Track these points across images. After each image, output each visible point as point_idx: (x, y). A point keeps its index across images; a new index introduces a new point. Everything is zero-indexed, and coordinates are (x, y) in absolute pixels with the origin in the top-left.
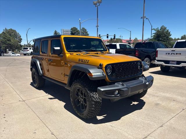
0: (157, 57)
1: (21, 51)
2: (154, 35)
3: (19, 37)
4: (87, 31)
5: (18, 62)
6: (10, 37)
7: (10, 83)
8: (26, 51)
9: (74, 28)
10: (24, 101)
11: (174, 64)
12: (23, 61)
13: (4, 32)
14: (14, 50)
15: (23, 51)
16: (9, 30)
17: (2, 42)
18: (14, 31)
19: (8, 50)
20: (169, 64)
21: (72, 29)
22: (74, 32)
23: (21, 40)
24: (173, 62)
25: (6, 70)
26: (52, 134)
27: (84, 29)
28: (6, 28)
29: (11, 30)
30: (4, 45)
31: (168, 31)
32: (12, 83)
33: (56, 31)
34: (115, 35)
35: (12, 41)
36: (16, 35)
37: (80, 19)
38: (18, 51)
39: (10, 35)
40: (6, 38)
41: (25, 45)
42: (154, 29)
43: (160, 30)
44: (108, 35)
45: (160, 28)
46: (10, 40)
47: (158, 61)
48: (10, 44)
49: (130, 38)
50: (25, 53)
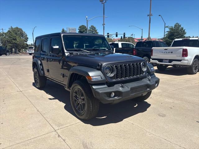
0: (152, 55)
1: (27, 50)
2: (167, 33)
3: (25, 36)
4: (96, 29)
5: (23, 61)
6: (16, 36)
7: (11, 79)
8: (32, 50)
9: (82, 26)
10: (21, 91)
11: (167, 62)
12: (28, 61)
13: (9, 31)
14: (20, 50)
15: (28, 50)
16: (15, 28)
17: (7, 41)
18: (20, 30)
19: (14, 49)
20: (162, 62)
21: (80, 27)
22: (82, 30)
23: (27, 39)
24: (166, 61)
25: (10, 68)
26: (38, 111)
27: (93, 26)
28: (11, 27)
29: (17, 28)
30: (10, 44)
31: (182, 29)
32: (13, 79)
33: (63, 29)
34: (124, 33)
35: (18, 40)
36: (22, 34)
37: (87, 17)
38: (24, 50)
39: (16, 34)
40: (11, 36)
41: (32, 44)
42: (167, 27)
43: (174, 28)
44: (117, 33)
45: (174, 26)
46: (15, 39)
47: (153, 59)
48: (16, 44)
49: (142, 37)
50: (30, 52)
